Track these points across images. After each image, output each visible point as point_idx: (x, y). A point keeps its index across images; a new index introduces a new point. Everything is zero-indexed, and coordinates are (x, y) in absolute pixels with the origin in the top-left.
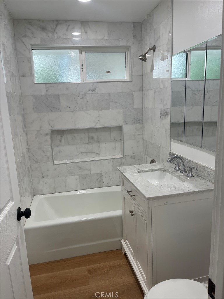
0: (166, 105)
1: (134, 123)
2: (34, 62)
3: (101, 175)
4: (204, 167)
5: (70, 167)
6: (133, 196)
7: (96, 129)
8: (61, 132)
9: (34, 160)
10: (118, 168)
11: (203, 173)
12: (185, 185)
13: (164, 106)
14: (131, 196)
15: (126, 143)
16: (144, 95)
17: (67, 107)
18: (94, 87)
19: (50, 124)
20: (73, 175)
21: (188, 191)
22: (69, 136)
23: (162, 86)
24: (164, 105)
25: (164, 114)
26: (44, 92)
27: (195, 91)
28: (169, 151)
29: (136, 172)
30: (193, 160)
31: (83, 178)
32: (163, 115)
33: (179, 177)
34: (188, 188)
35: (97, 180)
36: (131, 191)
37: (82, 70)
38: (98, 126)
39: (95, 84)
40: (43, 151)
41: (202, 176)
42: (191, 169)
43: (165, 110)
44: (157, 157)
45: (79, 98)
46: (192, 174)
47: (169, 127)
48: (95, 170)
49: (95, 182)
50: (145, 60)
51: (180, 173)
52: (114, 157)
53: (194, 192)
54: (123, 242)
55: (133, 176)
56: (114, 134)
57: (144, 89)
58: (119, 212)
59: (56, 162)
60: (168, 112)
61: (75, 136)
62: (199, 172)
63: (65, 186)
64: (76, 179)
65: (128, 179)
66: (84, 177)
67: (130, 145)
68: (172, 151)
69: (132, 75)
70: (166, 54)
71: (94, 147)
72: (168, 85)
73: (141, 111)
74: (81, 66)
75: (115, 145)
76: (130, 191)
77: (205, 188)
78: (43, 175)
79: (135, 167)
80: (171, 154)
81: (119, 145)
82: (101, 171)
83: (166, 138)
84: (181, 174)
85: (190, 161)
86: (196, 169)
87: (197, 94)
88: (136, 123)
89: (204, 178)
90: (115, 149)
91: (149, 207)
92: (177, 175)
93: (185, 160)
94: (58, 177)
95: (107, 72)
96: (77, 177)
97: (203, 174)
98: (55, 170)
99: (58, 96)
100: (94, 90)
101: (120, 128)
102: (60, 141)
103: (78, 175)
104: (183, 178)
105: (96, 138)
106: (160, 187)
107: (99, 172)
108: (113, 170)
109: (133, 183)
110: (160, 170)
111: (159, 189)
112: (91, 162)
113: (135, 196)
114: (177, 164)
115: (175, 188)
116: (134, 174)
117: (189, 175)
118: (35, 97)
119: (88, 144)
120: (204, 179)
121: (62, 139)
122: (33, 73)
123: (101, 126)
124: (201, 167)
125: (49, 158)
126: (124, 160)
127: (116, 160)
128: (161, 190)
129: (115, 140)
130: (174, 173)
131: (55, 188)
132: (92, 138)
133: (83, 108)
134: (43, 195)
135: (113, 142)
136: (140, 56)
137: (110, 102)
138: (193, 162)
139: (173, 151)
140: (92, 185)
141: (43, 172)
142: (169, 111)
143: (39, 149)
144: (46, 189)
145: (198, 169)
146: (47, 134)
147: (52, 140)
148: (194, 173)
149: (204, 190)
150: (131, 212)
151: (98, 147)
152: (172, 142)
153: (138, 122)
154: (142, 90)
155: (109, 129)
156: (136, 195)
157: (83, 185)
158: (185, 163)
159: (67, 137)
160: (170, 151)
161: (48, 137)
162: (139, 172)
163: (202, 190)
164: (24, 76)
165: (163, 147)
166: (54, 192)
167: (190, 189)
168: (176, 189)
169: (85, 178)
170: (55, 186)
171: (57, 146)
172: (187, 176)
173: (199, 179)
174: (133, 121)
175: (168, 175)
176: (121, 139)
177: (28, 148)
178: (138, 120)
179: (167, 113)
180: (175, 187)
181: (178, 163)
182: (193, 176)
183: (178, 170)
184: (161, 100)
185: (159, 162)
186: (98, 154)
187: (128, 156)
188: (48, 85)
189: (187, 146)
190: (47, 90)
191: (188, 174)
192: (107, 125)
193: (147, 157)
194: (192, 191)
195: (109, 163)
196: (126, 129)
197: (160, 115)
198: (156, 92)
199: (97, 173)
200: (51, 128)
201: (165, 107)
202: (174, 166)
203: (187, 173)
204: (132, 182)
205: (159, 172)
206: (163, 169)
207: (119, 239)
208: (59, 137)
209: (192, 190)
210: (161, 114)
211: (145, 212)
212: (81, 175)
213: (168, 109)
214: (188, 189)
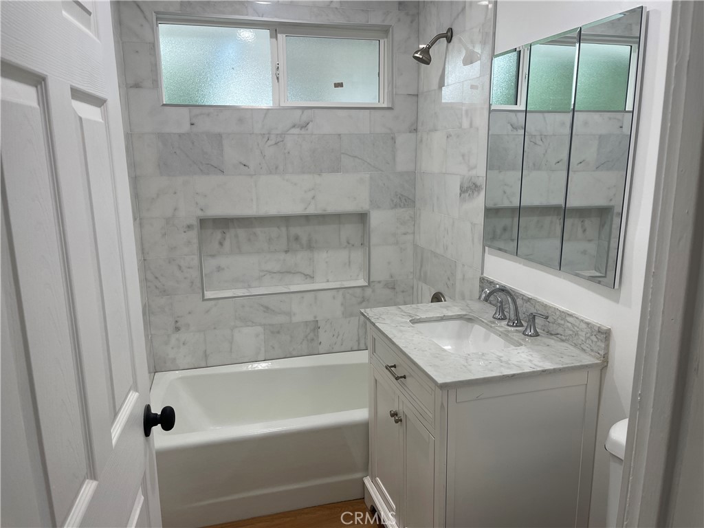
0: (475, 167)
1: (395, 206)
2: (162, 53)
3: (315, 326)
4: (563, 314)
5: (243, 306)
6: (401, 377)
7: (307, 219)
8: (225, 223)
9: (156, 287)
10: (362, 311)
11: (560, 328)
12: (522, 355)
13: (469, 170)
14: (397, 378)
15: (376, 253)
16: (421, 141)
17: (240, 163)
18: (304, 118)
19: (197, 204)
20: (249, 326)
21: (532, 370)
22: (242, 233)
23: (466, 124)
24: (471, 169)
25: (469, 189)
26: (186, 128)
27: (535, 135)
28: (479, 275)
29: (406, 322)
30: (538, 297)
31: (273, 332)
32: (467, 191)
33: (505, 335)
34: (530, 361)
35: (306, 337)
36: (395, 366)
37: (278, 78)
38: (311, 210)
39: (306, 112)
40: (180, 267)
41: (558, 334)
42: (533, 318)
43: (471, 179)
44: (448, 287)
45: (270, 143)
46: (535, 330)
47: (480, 219)
48: (301, 313)
49: (301, 343)
50: (427, 60)
51: (508, 325)
52: (347, 284)
53: (544, 373)
54: (368, 482)
55: (401, 331)
56: (349, 231)
57: (419, 128)
58: (360, 414)
59: (208, 295)
60: (479, 184)
61: (255, 233)
62: (551, 324)
63: (231, 352)
64: (257, 336)
65: (390, 340)
66: (275, 331)
67: (384, 258)
68: (485, 275)
69: (392, 96)
70: (478, 49)
71: (299, 259)
72: (481, 121)
73: (412, 178)
74: (275, 69)
75: (349, 257)
76: (392, 367)
77: (567, 362)
78: (178, 324)
79: (402, 311)
80: (482, 280)
81: (358, 256)
82: (315, 317)
83: (473, 244)
84: (510, 328)
85: (529, 300)
86: (547, 318)
87: (540, 143)
88: (400, 206)
89: (563, 338)
90: (349, 265)
91: (442, 404)
92: (501, 332)
93: (518, 297)
94: (215, 328)
95: (335, 84)
96: (260, 329)
97: (560, 330)
98: (207, 312)
99: (219, 137)
100: (304, 126)
101: (363, 217)
102: (221, 244)
103: (260, 325)
104: (514, 338)
105: (304, 239)
106: (467, 359)
107: (310, 318)
108: (343, 314)
109: (404, 349)
110: (460, 317)
111: (466, 364)
112: (293, 295)
113: (404, 377)
114: (499, 305)
115: (501, 361)
116: (401, 326)
117: (529, 330)
118: (163, 137)
119: (286, 252)
120: (563, 341)
121: (225, 239)
122: (159, 80)
123: (319, 212)
124: (558, 313)
125: (192, 283)
126: (368, 292)
127: (350, 291)
128: (470, 365)
129: (349, 245)
130: (493, 325)
131: (206, 356)
132: (297, 238)
133: (277, 168)
134: (177, 372)
135: (345, 248)
136: (416, 53)
137: (342, 156)
138: (536, 301)
139: (489, 275)
140: (294, 349)
141: (178, 317)
142: (481, 181)
143: (169, 262)
144: (185, 356)
145: (550, 319)
146: (190, 227)
147: (201, 242)
148: (540, 327)
149: (566, 368)
150: (394, 414)
151: (310, 259)
152: (486, 254)
153: (404, 205)
154: (416, 130)
155: (338, 218)
156: (407, 374)
157: (273, 348)
158: (519, 302)
159: (236, 236)
160: (482, 273)
161: (193, 235)
162: (414, 321)
163: (561, 366)
164: (137, 86)
165: (463, 265)
166: (204, 365)
167: (535, 365)
168: (502, 364)
169: (278, 332)
170: (206, 351)
171: (213, 256)
172: (523, 334)
173: (552, 342)
174: (393, 201)
175: (478, 330)
176: (365, 242)
177: (144, 260)
178: (406, 200)
179: (476, 186)
180: (499, 359)
181: (501, 302)
182: (537, 335)
183: (502, 319)
184: (463, 156)
185: (453, 298)
186: (310, 277)
187: (379, 282)
188: (196, 111)
189: (524, 265)
190: (193, 122)
191: (526, 329)
192: (331, 209)
193: (424, 285)
194: (539, 369)
195: (334, 298)
196: (377, 219)
197: (458, 191)
198: (451, 136)
199: (306, 322)
200: (200, 214)
201: (473, 173)
202: (491, 310)
203: (522, 326)
204: (401, 346)
205: (457, 323)
206: (466, 315)
207: (358, 475)
208: (218, 235)
209: (540, 367)
210: (461, 187)
211: (431, 415)
212: (270, 325)
213: (478, 177)
214: (530, 364)
